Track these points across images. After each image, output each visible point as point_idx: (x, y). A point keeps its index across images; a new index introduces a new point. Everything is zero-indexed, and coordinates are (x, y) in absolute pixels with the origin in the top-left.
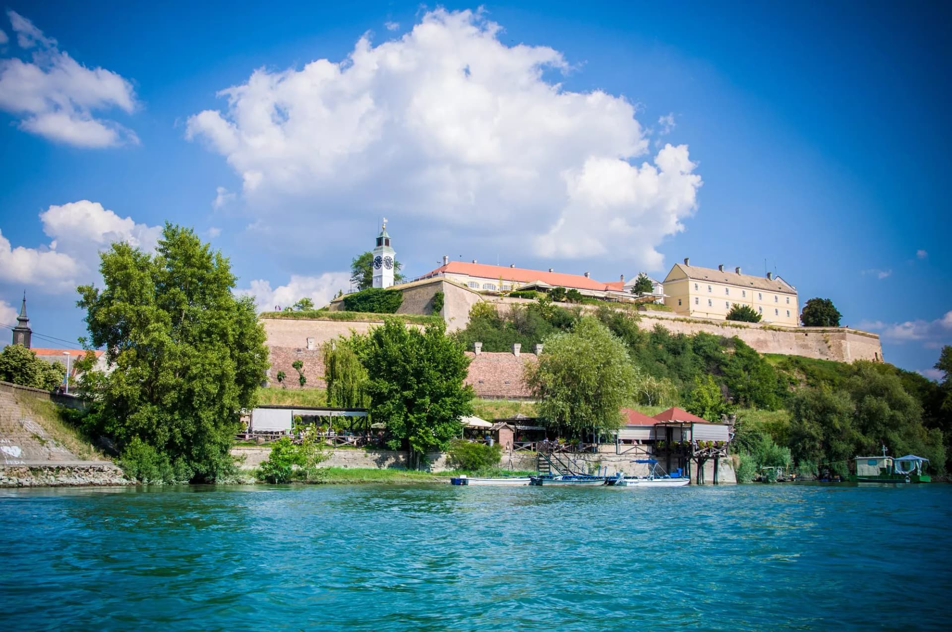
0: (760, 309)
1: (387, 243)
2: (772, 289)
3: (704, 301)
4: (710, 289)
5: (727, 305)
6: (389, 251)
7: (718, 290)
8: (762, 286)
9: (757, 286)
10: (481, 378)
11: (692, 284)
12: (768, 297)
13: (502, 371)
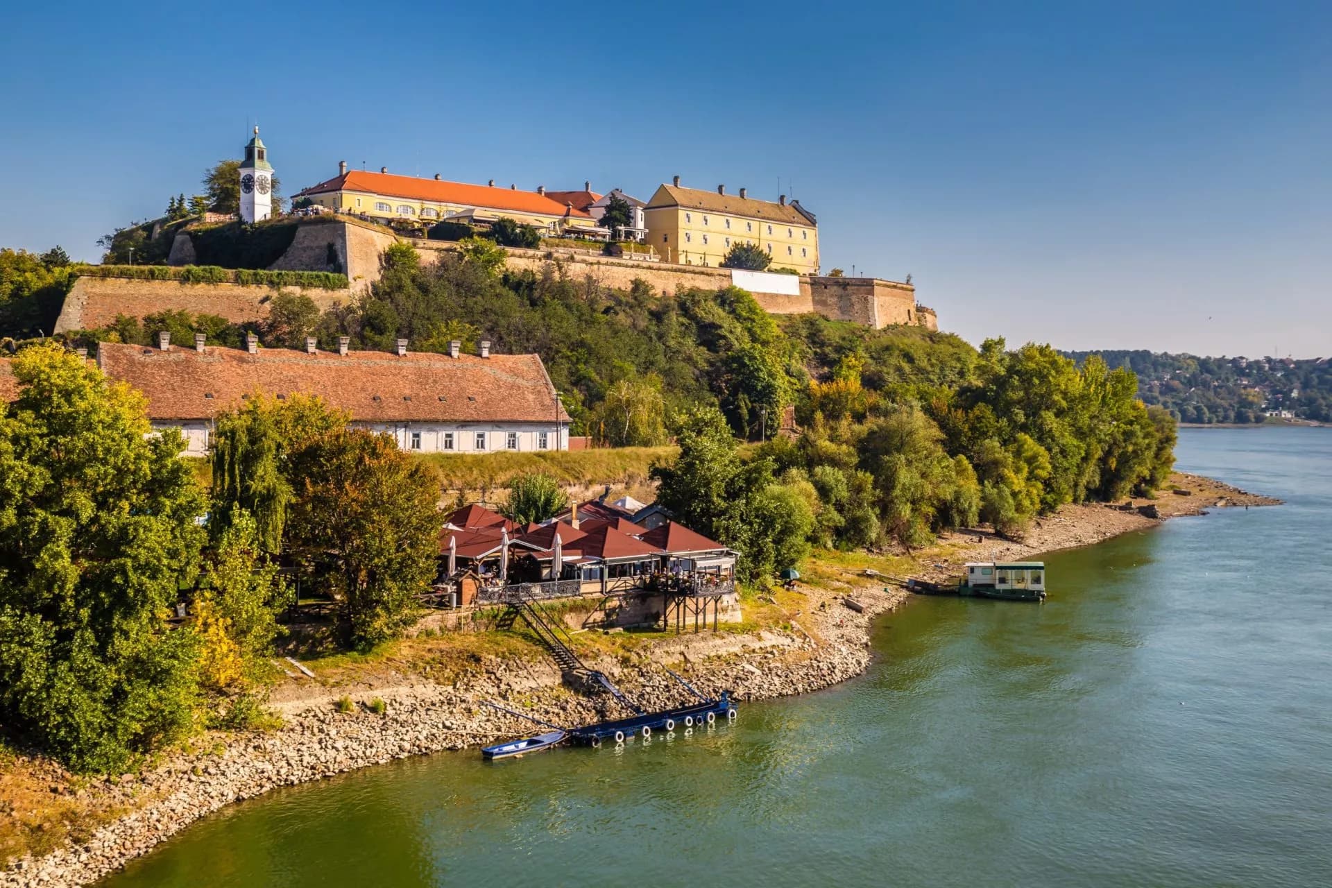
0: (770, 248)
1: (261, 156)
2: (786, 218)
3: (697, 237)
4: (706, 220)
5: (728, 242)
6: (263, 168)
7: (717, 221)
8: (773, 215)
9: (767, 216)
10: (407, 392)
11: (682, 214)
12: (780, 231)
13: (435, 382)
